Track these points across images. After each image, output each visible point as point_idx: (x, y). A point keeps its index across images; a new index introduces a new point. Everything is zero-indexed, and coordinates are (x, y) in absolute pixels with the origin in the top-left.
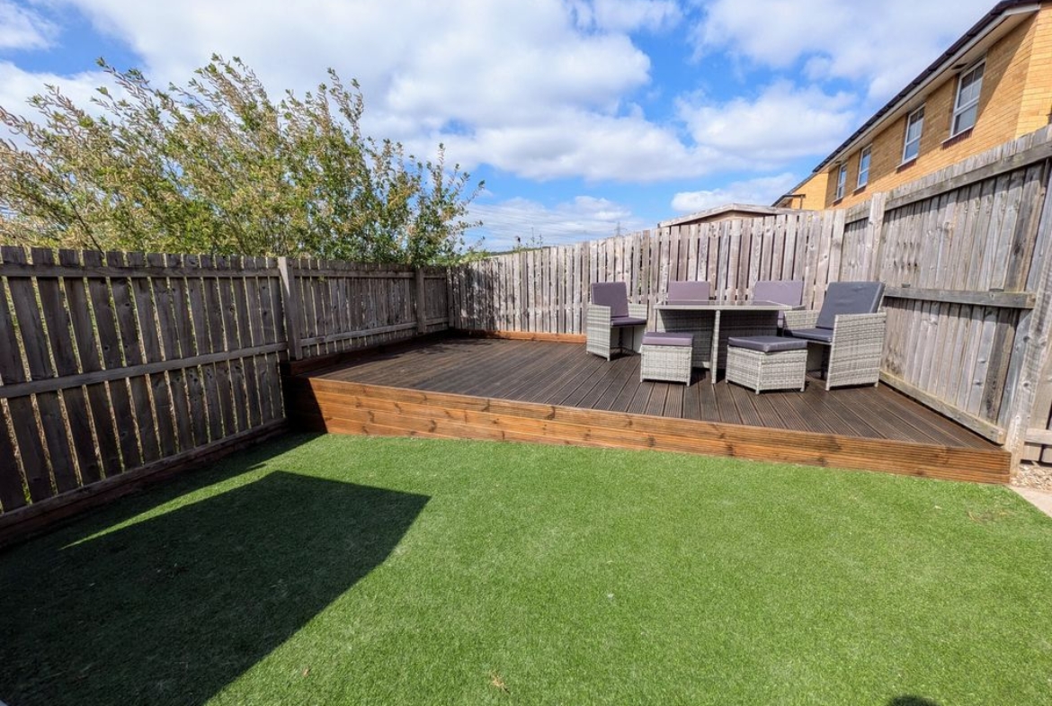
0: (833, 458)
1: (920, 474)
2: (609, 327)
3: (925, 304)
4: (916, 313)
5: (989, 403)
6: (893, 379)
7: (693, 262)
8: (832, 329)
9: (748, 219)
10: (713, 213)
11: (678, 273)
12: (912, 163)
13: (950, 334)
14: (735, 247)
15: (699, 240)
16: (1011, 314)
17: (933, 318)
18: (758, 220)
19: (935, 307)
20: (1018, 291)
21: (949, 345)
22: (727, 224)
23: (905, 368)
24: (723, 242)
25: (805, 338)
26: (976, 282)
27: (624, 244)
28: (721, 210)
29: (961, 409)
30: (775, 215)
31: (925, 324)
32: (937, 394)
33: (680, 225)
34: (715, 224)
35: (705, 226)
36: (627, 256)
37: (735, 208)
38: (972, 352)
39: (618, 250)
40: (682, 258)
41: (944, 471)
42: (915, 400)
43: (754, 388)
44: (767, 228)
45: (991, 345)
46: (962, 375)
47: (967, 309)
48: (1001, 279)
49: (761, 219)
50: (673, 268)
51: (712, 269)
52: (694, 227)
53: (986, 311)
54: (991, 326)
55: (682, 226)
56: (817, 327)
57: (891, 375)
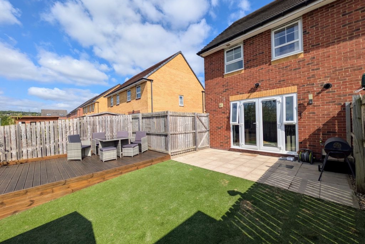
0: (153, 163)
1: (163, 161)
2: (81, 149)
3: (153, 135)
4: (152, 136)
5: (166, 148)
6: (150, 149)
7: (98, 127)
8: (141, 141)
9: (112, 116)
10: (102, 113)
11: (94, 130)
12: (130, 101)
13: (158, 139)
14: (109, 123)
15: (99, 121)
16: (166, 136)
17: (155, 137)
18: (114, 116)
19: (155, 135)
20: (166, 132)
21: (159, 141)
22: (107, 117)
23: (152, 146)
24: (106, 121)
25: (137, 143)
26: (161, 131)
27: (73, 121)
28: (104, 113)
29: (162, 150)
30: (118, 115)
31: (154, 138)
32: (158, 149)
33: (93, 116)
34: (103, 116)
35: (100, 117)
36: (75, 125)
37: (108, 113)
38: (162, 141)
39: (71, 123)
40: (95, 126)
41: (165, 160)
42: (155, 151)
43: (131, 156)
44: (116, 118)
45: (164, 140)
46: (161, 145)
47: (160, 135)
48: (164, 130)
49: (115, 116)
50: (92, 129)
51: (104, 129)
52: (97, 117)
53: (163, 135)
54: (164, 137)
55: (94, 117)
56: (136, 141)
57: (150, 148)
